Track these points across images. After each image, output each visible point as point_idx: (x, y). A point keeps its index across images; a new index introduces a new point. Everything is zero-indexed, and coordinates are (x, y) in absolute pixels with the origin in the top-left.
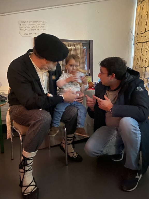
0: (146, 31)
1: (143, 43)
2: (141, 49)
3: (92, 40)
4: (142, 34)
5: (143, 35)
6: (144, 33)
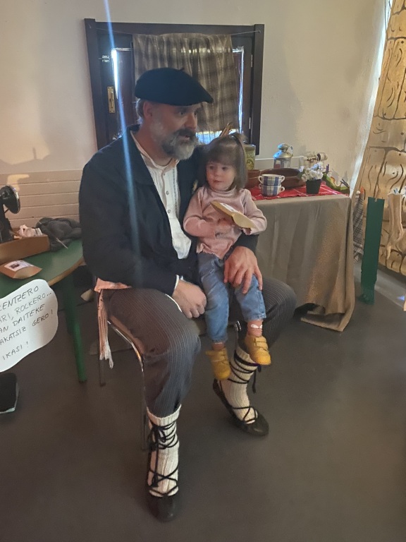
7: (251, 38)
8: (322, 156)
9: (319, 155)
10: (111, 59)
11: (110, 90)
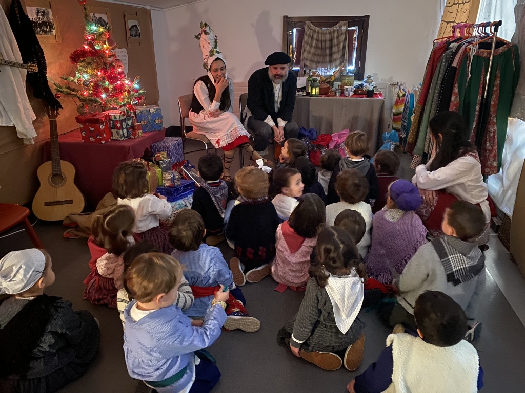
0: (454, 4)
1: (448, 23)
2: (443, 33)
3: (369, 16)
4: (450, 6)
5: (450, 9)
6: (451, 6)
7: (362, 22)
8: (399, 84)
9: (398, 83)
10: (293, 33)
11: (291, 46)
